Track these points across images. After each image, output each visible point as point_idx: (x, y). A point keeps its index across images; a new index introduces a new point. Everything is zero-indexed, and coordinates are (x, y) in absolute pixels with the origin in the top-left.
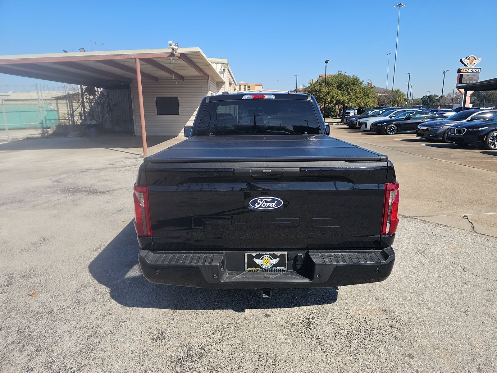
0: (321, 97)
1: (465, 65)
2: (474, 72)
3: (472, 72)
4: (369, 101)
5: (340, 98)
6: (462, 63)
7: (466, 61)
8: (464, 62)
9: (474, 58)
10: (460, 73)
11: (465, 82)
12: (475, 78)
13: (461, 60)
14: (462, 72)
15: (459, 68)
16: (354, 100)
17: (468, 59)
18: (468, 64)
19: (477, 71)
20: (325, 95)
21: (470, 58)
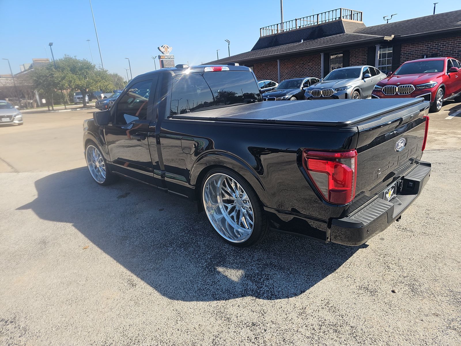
0: (56, 83)
1: (163, 53)
2: (170, 59)
3: (169, 59)
4: (108, 85)
5: (78, 82)
6: (160, 51)
7: (162, 49)
8: (161, 50)
9: (167, 47)
10: (161, 59)
11: (166, 67)
12: (172, 63)
13: (159, 48)
14: (162, 58)
15: (159, 55)
16: (94, 84)
17: (163, 48)
18: (164, 52)
19: (172, 57)
20: (61, 80)
21: (164, 47)
